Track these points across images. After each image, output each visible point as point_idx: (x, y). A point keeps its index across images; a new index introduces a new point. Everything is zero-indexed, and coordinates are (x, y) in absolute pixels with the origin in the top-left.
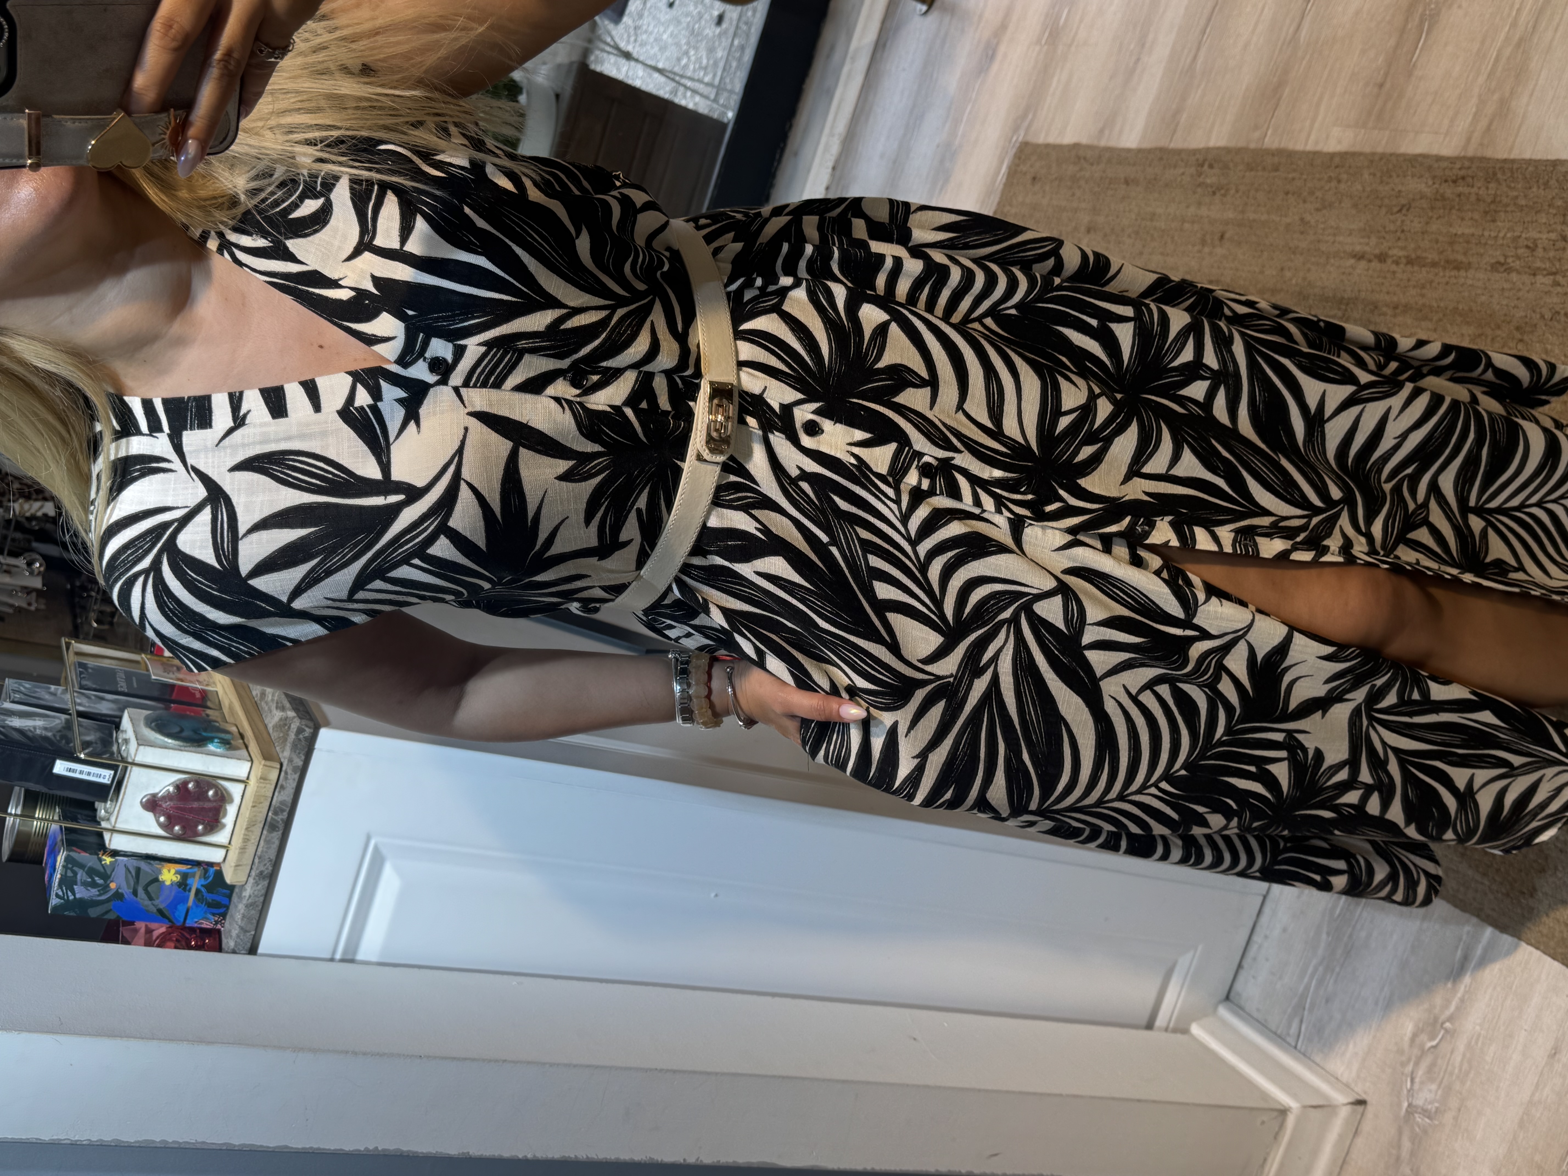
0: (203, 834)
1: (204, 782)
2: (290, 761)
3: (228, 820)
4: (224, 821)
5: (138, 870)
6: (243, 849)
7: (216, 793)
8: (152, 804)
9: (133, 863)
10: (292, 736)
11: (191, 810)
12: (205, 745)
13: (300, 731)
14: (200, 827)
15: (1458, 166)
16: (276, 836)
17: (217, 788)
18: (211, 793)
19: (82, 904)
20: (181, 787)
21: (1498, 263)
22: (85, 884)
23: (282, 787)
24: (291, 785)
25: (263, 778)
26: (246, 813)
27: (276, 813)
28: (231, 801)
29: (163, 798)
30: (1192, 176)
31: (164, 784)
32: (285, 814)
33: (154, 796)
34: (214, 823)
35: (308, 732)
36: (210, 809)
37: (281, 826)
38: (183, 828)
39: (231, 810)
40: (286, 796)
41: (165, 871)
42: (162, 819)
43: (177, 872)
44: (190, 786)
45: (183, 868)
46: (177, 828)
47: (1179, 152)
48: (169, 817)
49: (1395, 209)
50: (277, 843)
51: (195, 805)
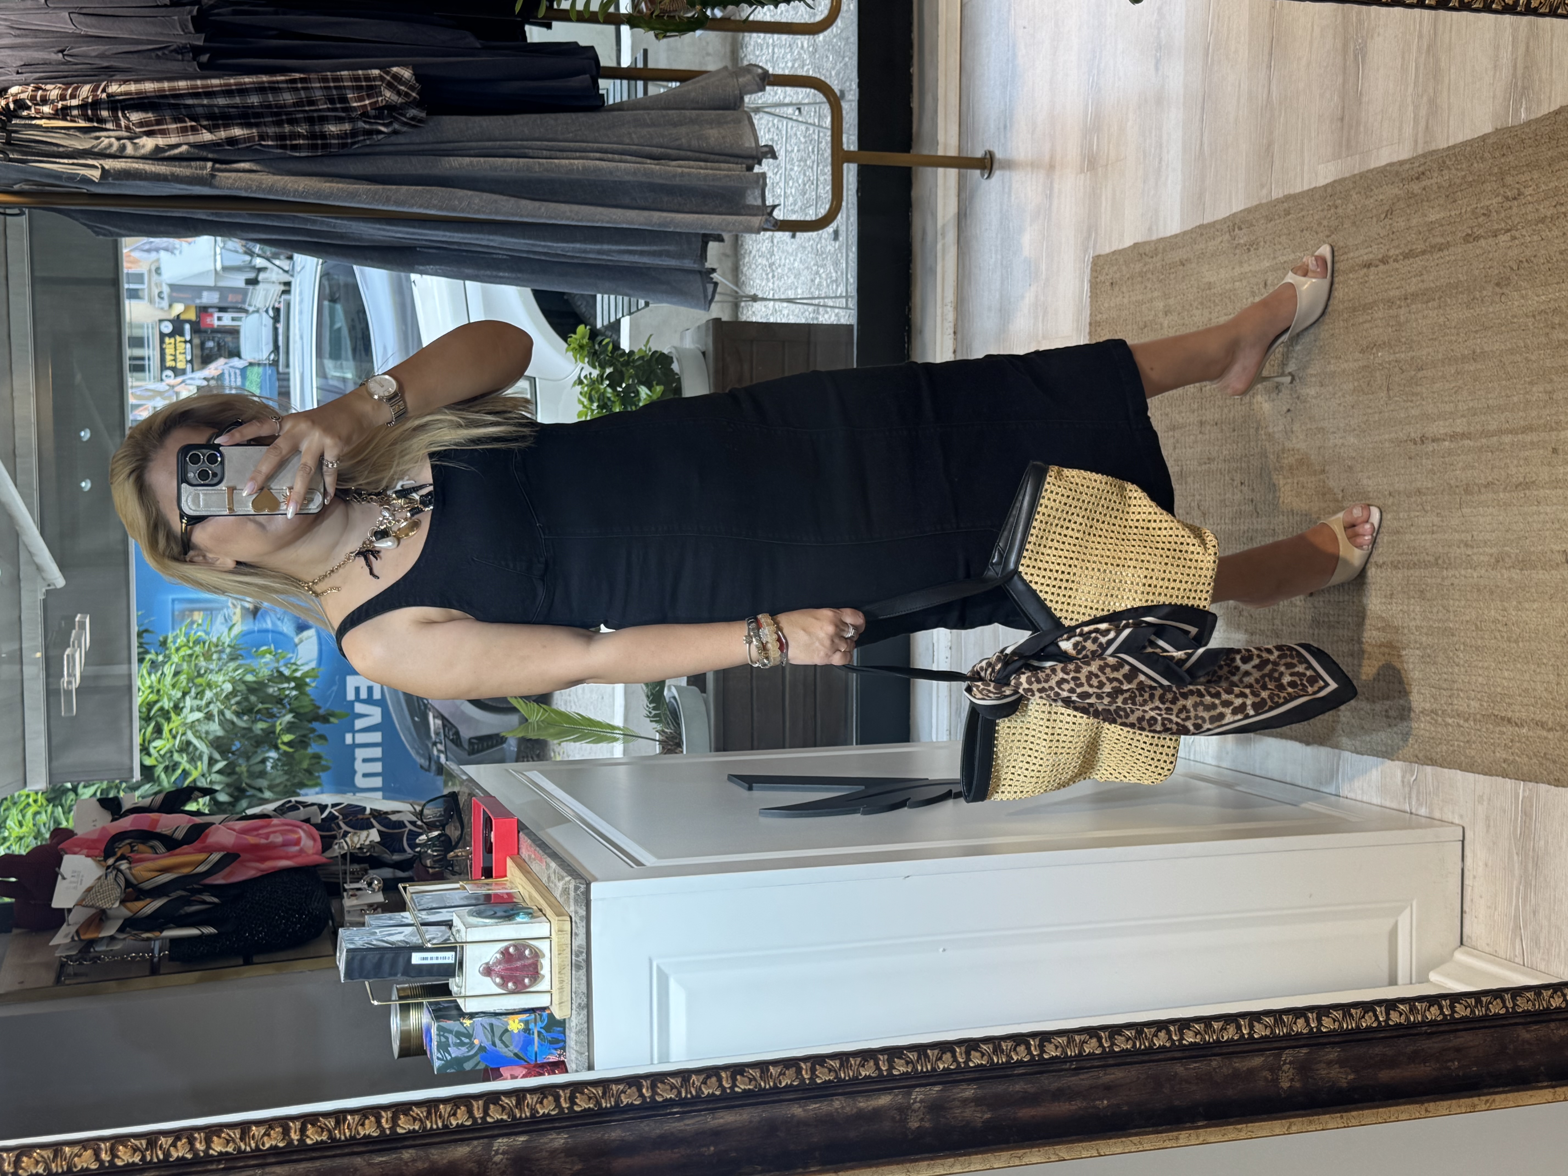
0: (530, 986)
1: (520, 945)
2: (576, 912)
3: (545, 971)
4: (542, 972)
5: (491, 1025)
6: (561, 989)
7: (531, 952)
8: (488, 971)
9: (486, 1021)
10: (572, 894)
11: (517, 969)
12: (514, 919)
13: (576, 888)
14: (527, 981)
15: (1417, 164)
16: (583, 972)
17: (530, 947)
19: (459, 1061)
20: (505, 953)
21: (1468, 235)
22: (457, 1045)
23: (576, 934)
24: (582, 931)
25: (560, 931)
26: (555, 961)
27: (577, 956)
28: (544, 956)
29: (494, 963)
30: (1229, 242)
31: (491, 954)
32: (584, 955)
33: (487, 964)
34: (535, 976)
35: (583, 887)
36: (530, 965)
37: (584, 964)
38: (515, 983)
39: (545, 962)
40: (580, 940)
41: (511, 1022)
42: (498, 980)
43: (520, 1021)
44: (511, 950)
45: (524, 1017)
46: (510, 985)
47: (1213, 224)
48: (502, 977)
49: (1383, 216)
50: (585, 978)
51: (519, 964)
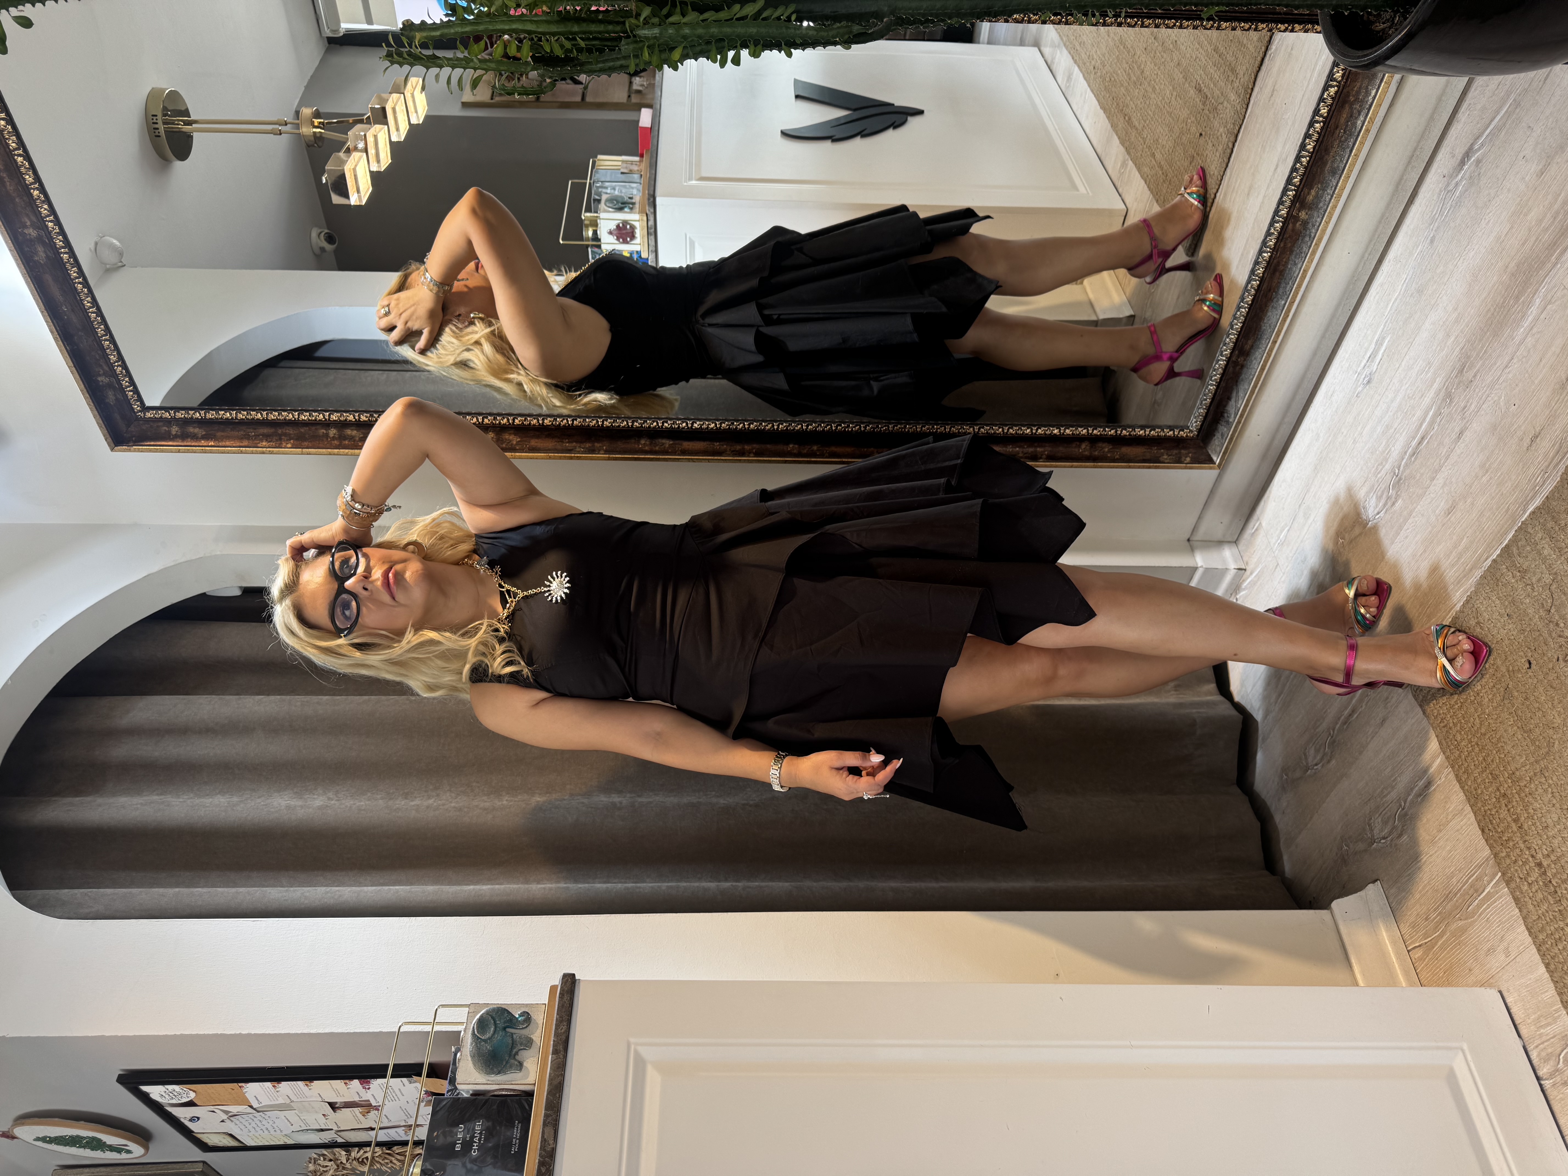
0: (631, 241)
1: (625, 223)
2: (651, 211)
3: (637, 235)
4: (635, 235)
6: (645, 244)
7: (630, 227)
8: (610, 233)
10: (648, 201)
11: (623, 234)
12: (623, 210)
13: (651, 200)
14: (628, 239)
16: (653, 237)
17: (629, 224)
18: (628, 227)
20: (618, 226)
23: (650, 220)
25: (643, 219)
26: (642, 232)
27: (651, 230)
28: (636, 228)
29: (614, 230)
31: (612, 226)
32: (654, 229)
33: (611, 229)
34: (633, 237)
35: (653, 200)
36: (630, 232)
37: (654, 234)
38: (624, 240)
39: (636, 232)
40: (651, 223)
44: (621, 225)
48: (617, 237)
50: (655, 240)
51: (624, 232)
